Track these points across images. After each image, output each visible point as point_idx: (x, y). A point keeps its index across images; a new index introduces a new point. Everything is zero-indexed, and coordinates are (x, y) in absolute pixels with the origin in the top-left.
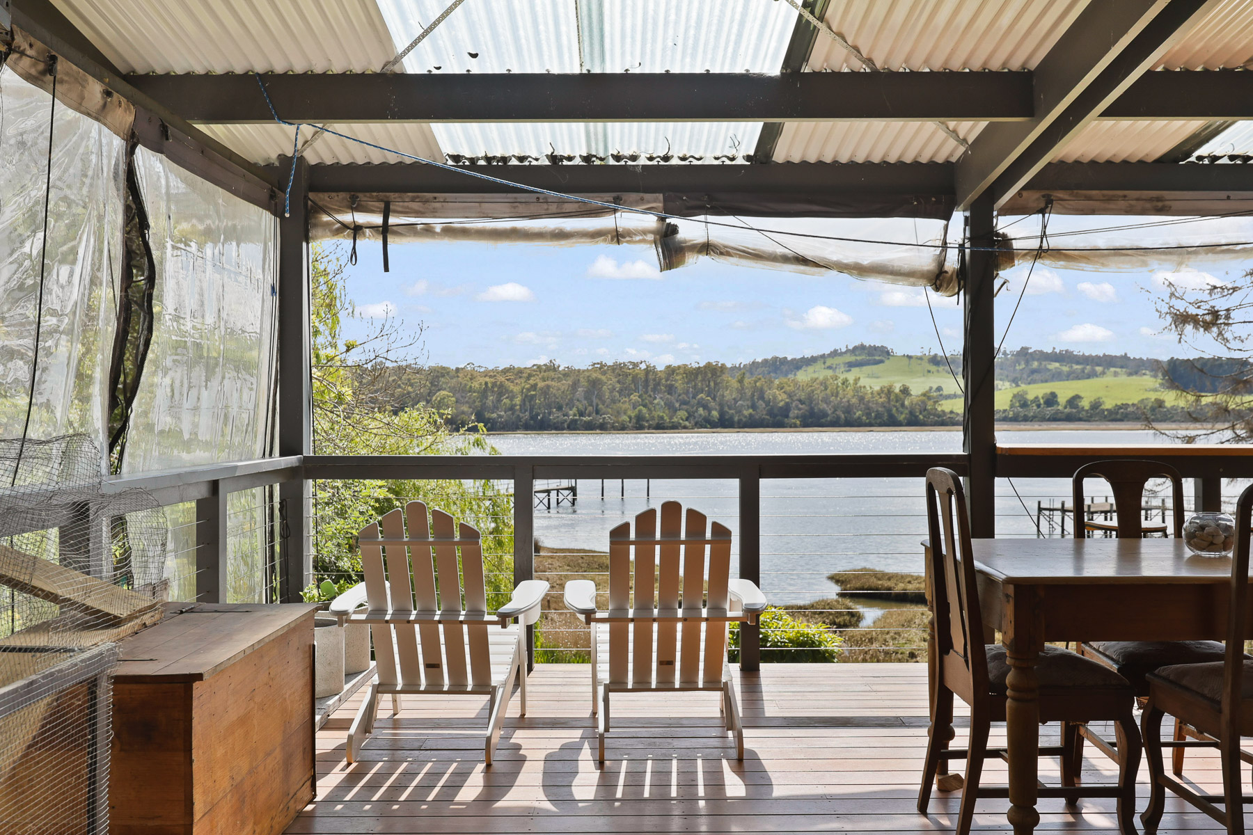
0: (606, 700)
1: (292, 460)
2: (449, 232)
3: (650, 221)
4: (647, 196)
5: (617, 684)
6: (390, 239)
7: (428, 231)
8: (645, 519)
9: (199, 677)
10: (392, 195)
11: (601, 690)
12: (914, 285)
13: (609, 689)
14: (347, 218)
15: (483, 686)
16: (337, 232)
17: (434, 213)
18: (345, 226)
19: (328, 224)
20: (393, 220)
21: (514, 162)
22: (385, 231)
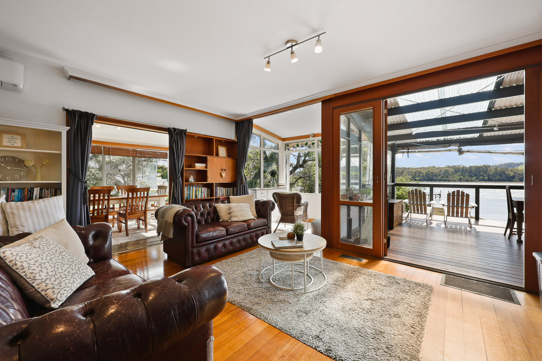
0: (446, 217)
1: (393, 184)
2: (418, 152)
3: (457, 148)
4: (456, 144)
5: (448, 215)
6: (409, 153)
7: (415, 152)
8: (454, 193)
9: (395, 203)
10: (409, 147)
11: (446, 216)
12: (518, 155)
13: (447, 216)
14: (402, 151)
15: (426, 213)
16: (400, 153)
17: (416, 149)
18: (401, 152)
19: (399, 152)
20: (409, 151)
21: (430, 141)
22: (408, 152)
